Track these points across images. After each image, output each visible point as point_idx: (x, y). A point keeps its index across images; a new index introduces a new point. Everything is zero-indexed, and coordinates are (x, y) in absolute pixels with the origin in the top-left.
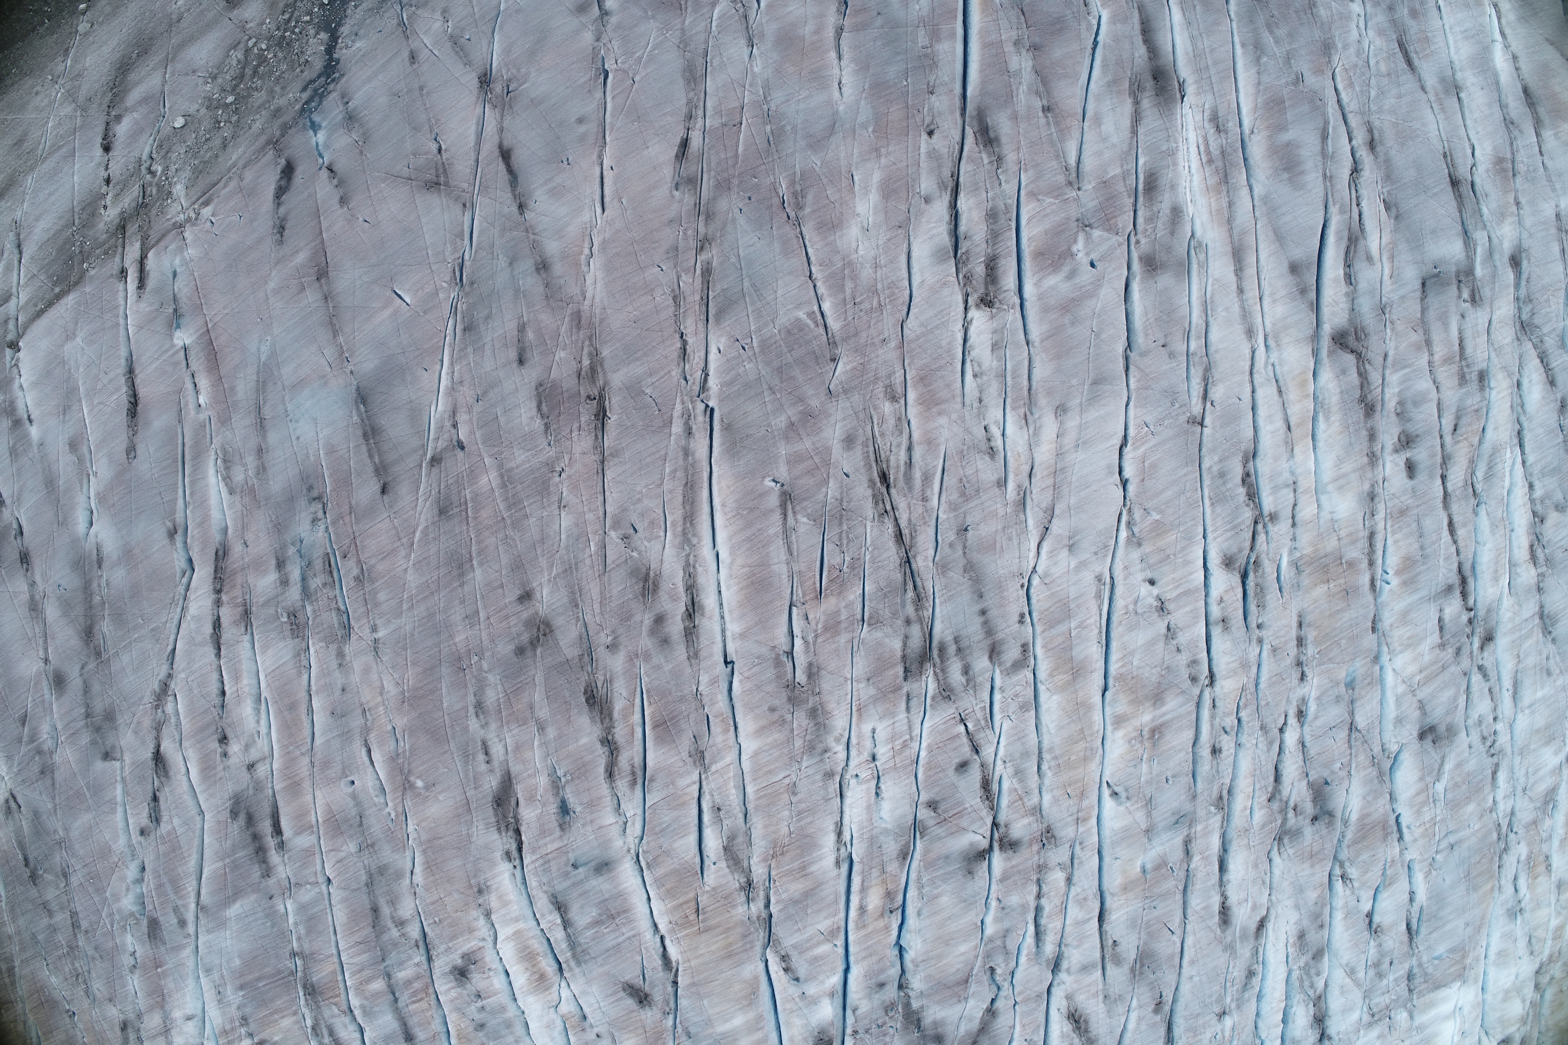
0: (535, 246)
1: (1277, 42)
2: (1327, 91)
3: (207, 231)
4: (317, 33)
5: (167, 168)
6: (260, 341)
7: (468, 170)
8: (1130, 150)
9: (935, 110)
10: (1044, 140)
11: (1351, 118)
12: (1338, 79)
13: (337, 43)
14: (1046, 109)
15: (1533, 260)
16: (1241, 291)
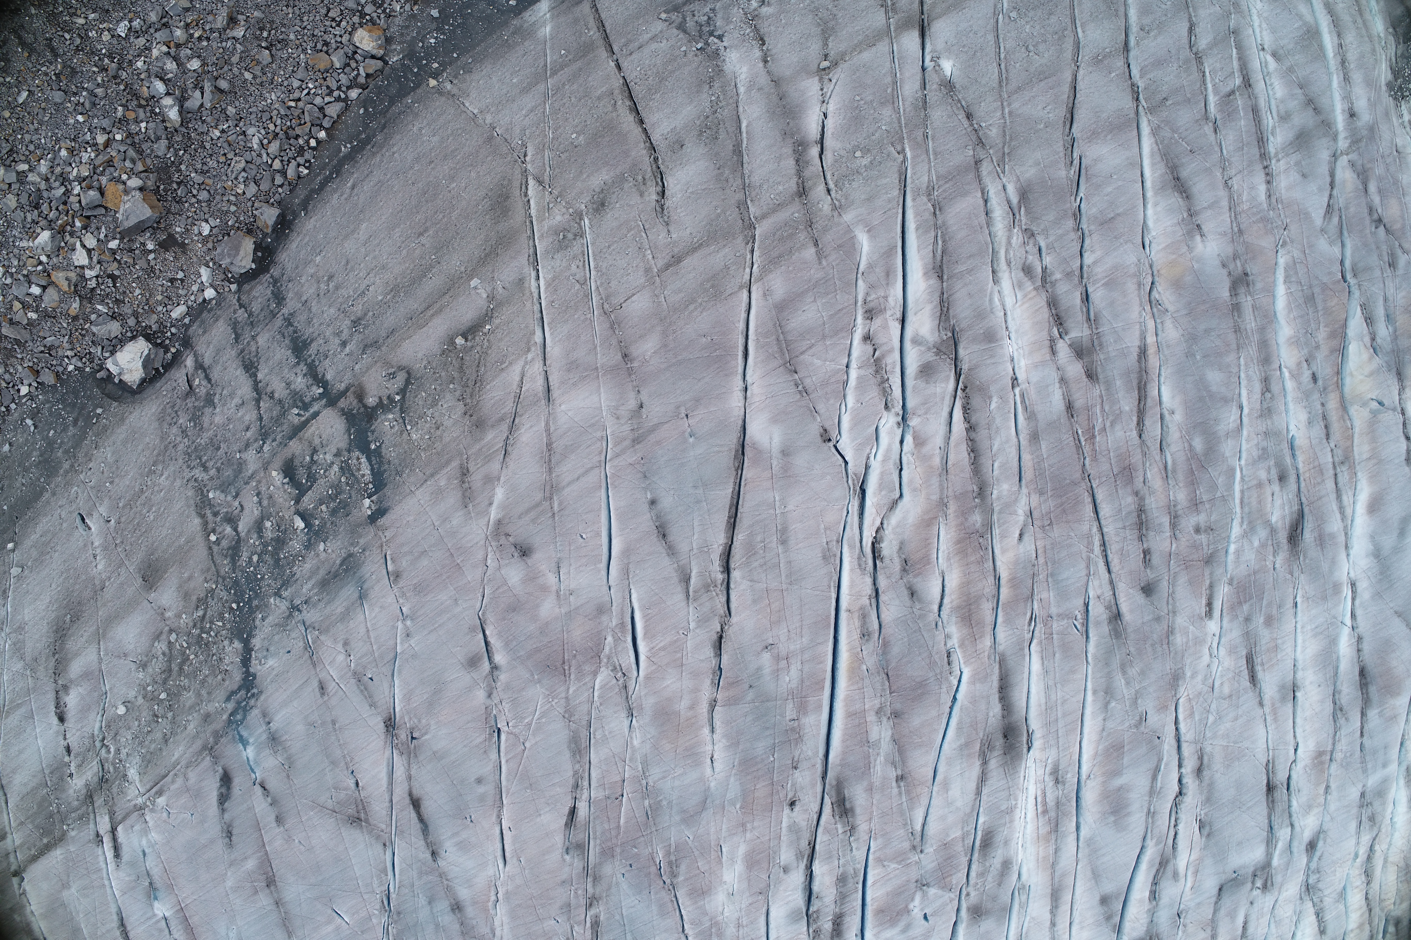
0: (449, 889)
1: (1128, 683)
2: (1166, 728)
3: (165, 821)
4: (231, 642)
5: (118, 751)
6: (228, 929)
7: (384, 812)
8: (972, 811)
9: (798, 786)
10: (894, 810)
11: (1184, 746)
12: (1180, 710)
13: (251, 656)
14: (900, 778)
15: (1329, 840)
16: (1053, 924)
